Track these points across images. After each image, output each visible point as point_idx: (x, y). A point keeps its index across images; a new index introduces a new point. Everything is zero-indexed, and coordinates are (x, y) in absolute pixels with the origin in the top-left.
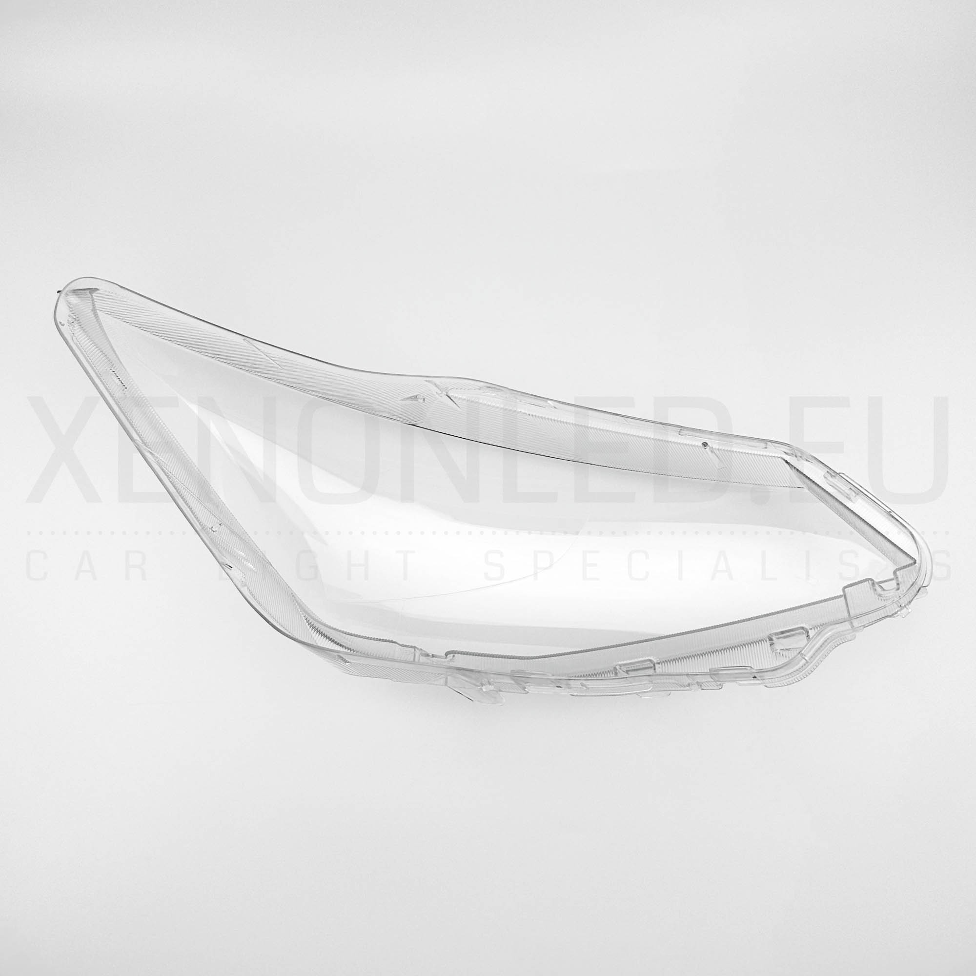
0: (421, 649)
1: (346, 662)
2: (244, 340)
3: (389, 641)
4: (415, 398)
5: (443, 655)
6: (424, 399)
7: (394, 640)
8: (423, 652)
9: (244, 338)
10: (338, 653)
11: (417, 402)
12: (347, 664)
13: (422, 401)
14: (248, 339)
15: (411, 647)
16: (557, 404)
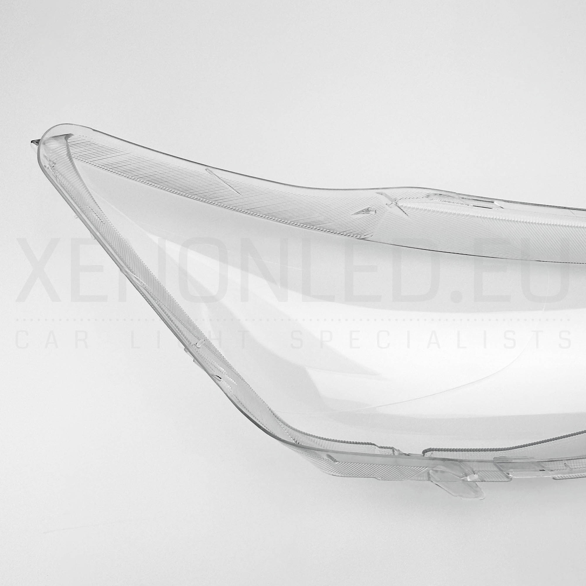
0: (399, 450)
1: (335, 461)
2: (206, 170)
3: (368, 444)
4: (367, 210)
5: (421, 453)
6: (376, 211)
7: (372, 443)
8: (400, 453)
9: (206, 167)
10: (327, 452)
11: (369, 215)
12: (337, 463)
13: (374, 213)
14: (209, 168)
15: (389, 448)
16: (503, 204)
